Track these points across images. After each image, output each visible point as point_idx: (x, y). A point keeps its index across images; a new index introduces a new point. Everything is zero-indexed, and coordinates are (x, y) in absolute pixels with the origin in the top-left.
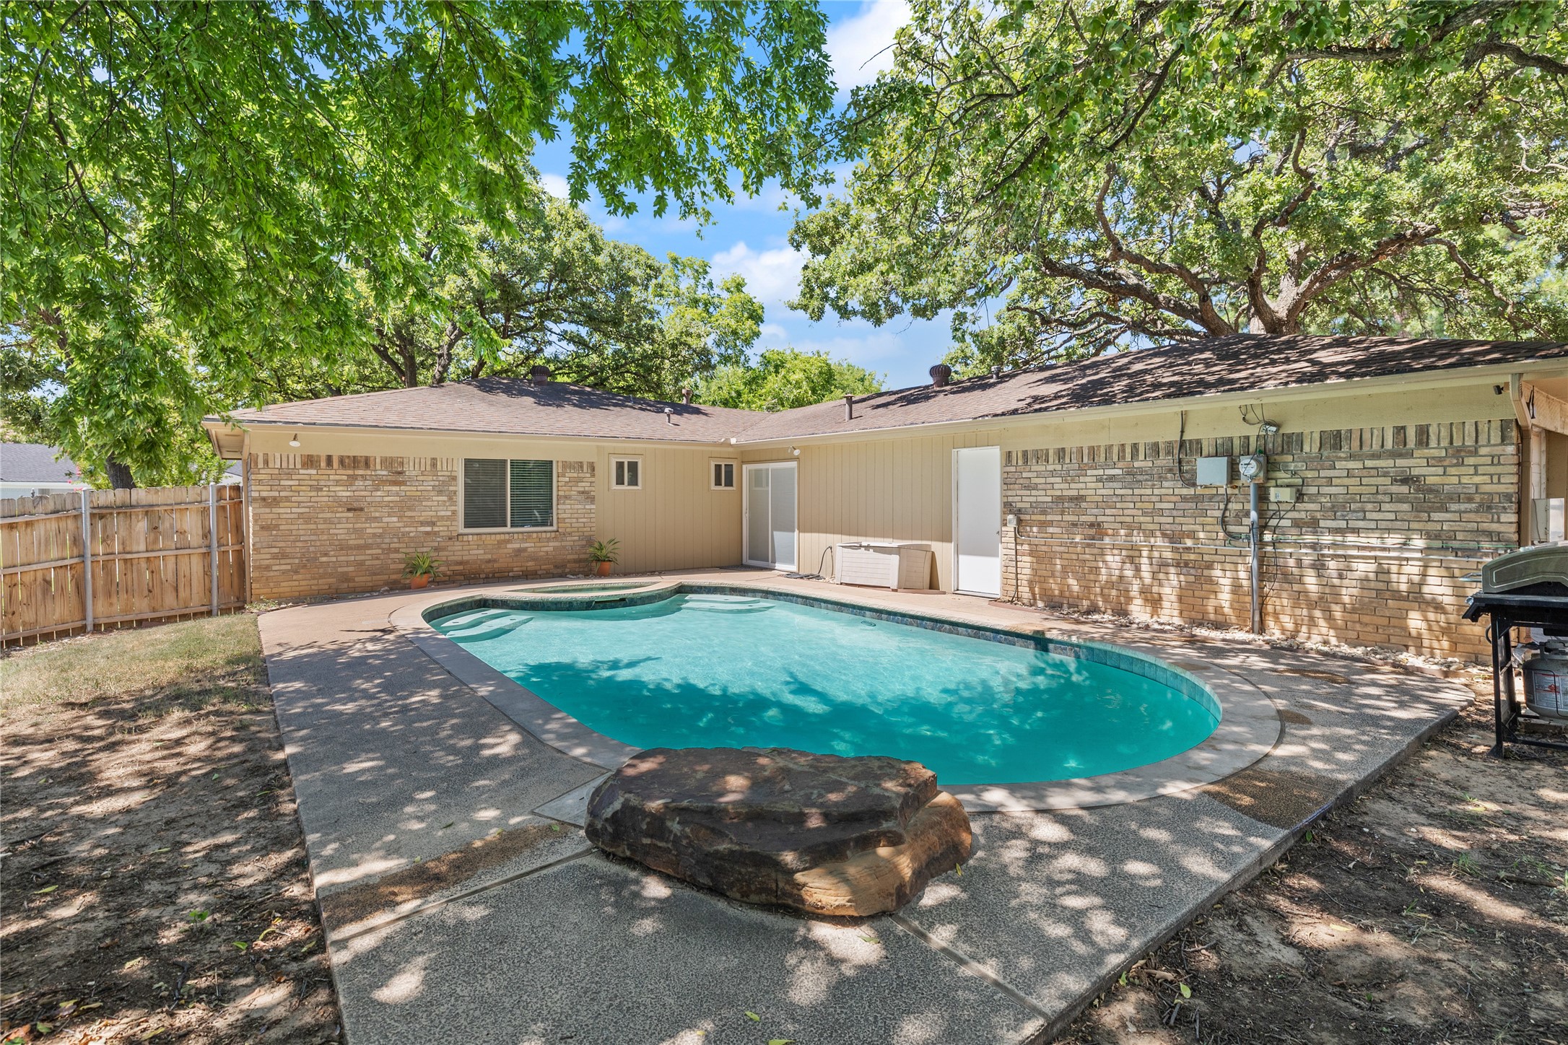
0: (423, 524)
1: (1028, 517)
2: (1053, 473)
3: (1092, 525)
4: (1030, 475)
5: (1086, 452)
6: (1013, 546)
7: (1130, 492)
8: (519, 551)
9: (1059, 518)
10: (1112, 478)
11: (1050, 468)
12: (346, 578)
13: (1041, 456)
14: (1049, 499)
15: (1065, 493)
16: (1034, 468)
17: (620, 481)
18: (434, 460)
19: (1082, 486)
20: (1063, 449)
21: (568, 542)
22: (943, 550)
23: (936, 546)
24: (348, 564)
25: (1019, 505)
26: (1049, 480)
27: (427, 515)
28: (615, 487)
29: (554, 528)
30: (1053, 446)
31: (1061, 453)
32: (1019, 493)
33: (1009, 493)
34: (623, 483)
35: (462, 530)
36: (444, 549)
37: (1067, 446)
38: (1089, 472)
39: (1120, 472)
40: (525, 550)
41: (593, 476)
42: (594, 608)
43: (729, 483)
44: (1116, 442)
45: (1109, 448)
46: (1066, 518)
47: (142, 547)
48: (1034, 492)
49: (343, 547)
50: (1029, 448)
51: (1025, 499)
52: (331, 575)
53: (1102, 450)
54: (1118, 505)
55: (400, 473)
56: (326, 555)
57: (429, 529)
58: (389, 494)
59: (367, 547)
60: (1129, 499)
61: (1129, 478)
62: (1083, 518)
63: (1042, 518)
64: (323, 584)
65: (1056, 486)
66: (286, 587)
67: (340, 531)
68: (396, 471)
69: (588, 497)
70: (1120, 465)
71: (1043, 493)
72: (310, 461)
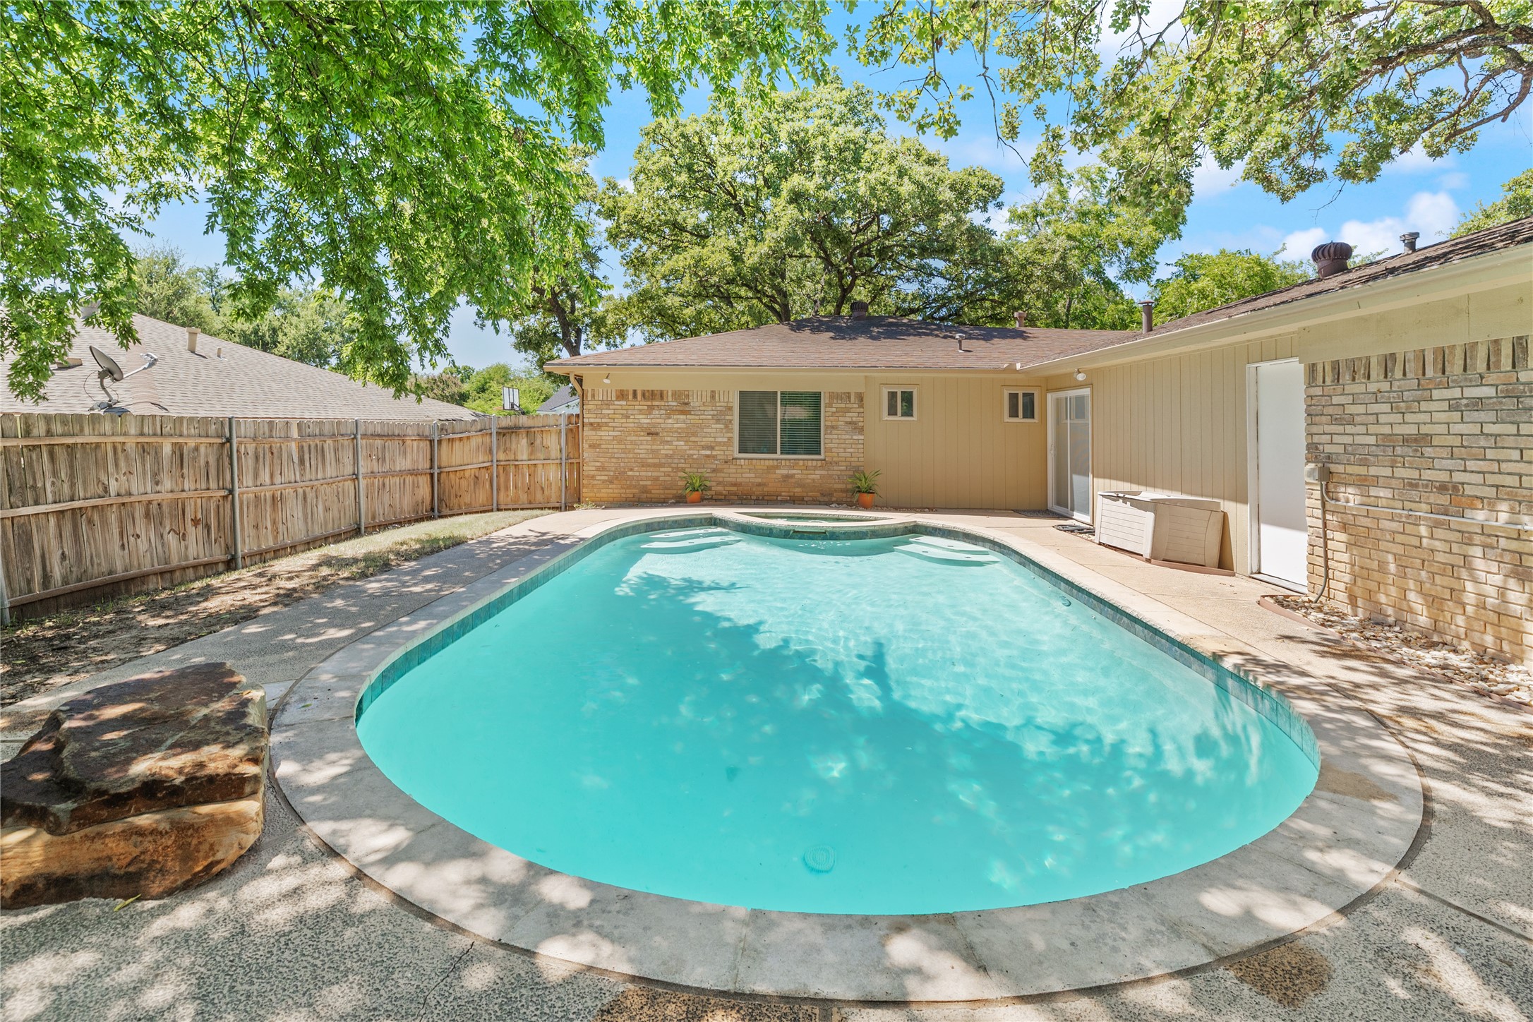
0: (704, 448)
1: (1340, 468)
2: (1377, 397)
3: (1443, 488)
4: (1342, 400)
5: (1429, 358)
6: (1319, 513)
7: (1512, 429)
8: (787, 477)
9: (1388, 472)
10: (1478, 404)
11: (1373, 387)
12: (645, 490)
13: (1358, 369)
14: (1372, 440)
15: (1398, 430)
16: (1349, 389)
17: (892, 411)
18: (713, 392)
19: (1424, 417)
20: (1393, 355)
21: (835, 471)
22: (1239, 515)
23: (1228, 506)
24: (647, 478)
25: (1328, 449)
26: (1375, 408)
27: (707, 440)
28: (886, 418)
29: (822, 457)
30: (1376, 353)
31: (1388, 363)
32: (1329, 429)
33: (1315, 429)
34: (895, 414)
35: (737, 455)
36: (721, 471)
37: (1398, 350)
38: (1436, 394)
39: (1490, 392)
40: (792, 476)
41: (861, 406)
42: (791, 538)
43: (1029, 413)
44: (1482, 338)
45: (1469, 351)
46: (1400, 472)
47: (525, 457)
48: (1349, 429)
49: (644, 465)
50: (1341, 356)
51: (1336, 439)
52: (635, 487)
53: (1459, 353)
54: (1490, 454)
55: (687, 404)
56: (632, 470)
57: (708, 452)
58: (676, 423)
59: (661, 465)
60: (1510, 442)
61: (1510, 404)
62: (1427, 475)
63: (1362, 470)
64: (629, 493)
65: (1382, 419)
66: (605, 493)
67: (642, 451)
68: (683, 403)
69: (857, 428)
70: (1492, 378)
71: (1362, 429)
72: (622, 395)
